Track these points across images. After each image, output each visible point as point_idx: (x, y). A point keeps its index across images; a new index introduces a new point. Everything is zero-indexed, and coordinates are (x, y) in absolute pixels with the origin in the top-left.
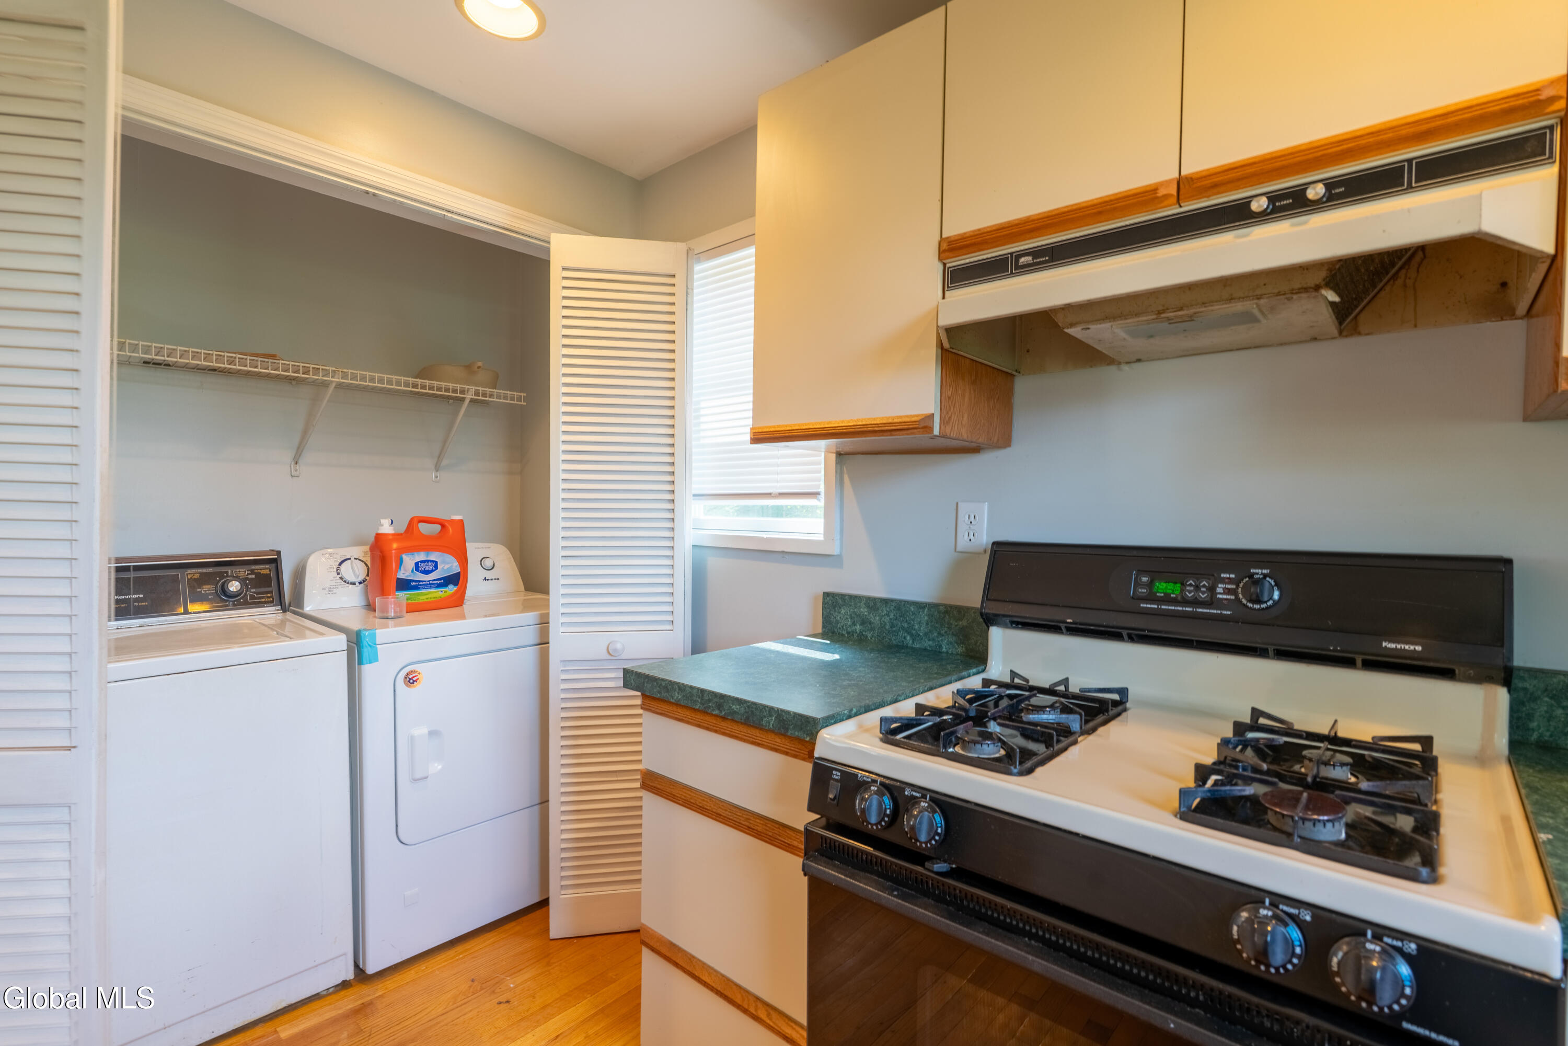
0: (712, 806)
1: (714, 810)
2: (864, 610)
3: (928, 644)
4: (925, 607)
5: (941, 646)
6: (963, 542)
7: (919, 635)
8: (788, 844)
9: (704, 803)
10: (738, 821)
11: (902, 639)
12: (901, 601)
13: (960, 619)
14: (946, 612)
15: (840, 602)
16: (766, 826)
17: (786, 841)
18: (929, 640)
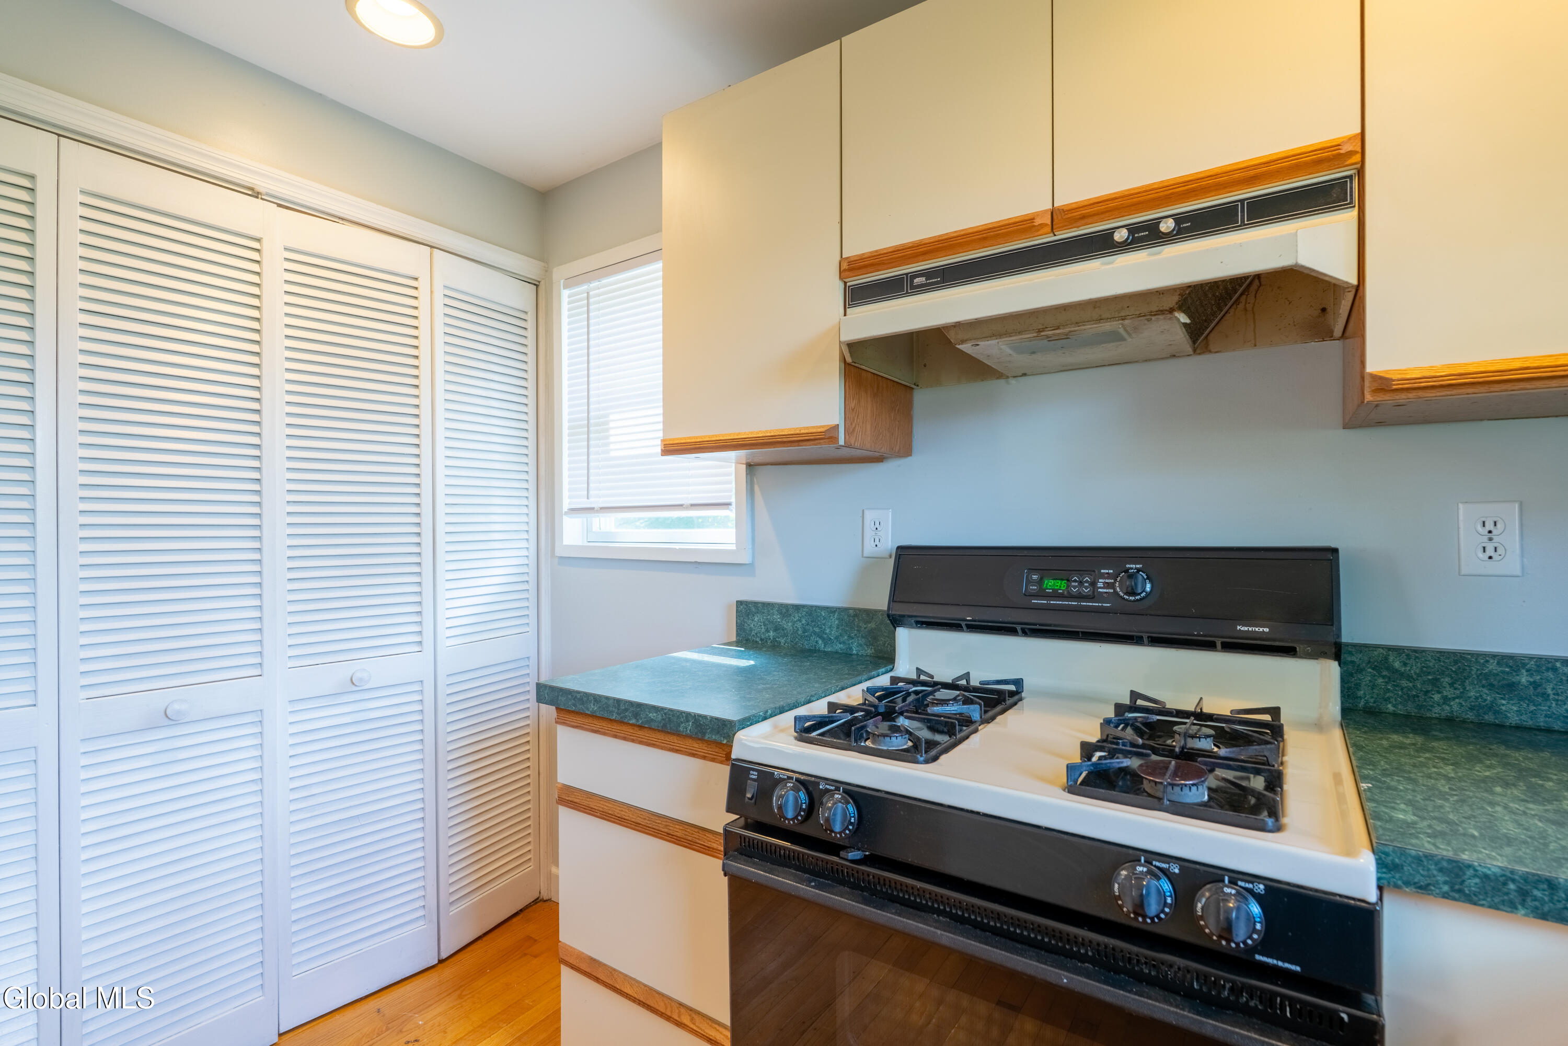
0: (631, 816)
1: (633, 820)
2: (777, 617)
3: (839, 647)
4: (835, 611)
5: (851, 649)
6: (870, 548)
7: (831, 639)
8: (708, 847)
9: (623, 813)
10: (657, 828)
11: (814, 644)
12: (812, 606)
13: (870, 622)
14: (856, 615)
15: (754, 610)
16: (686, 831)
17: (705, 844)
18: (840, 643)
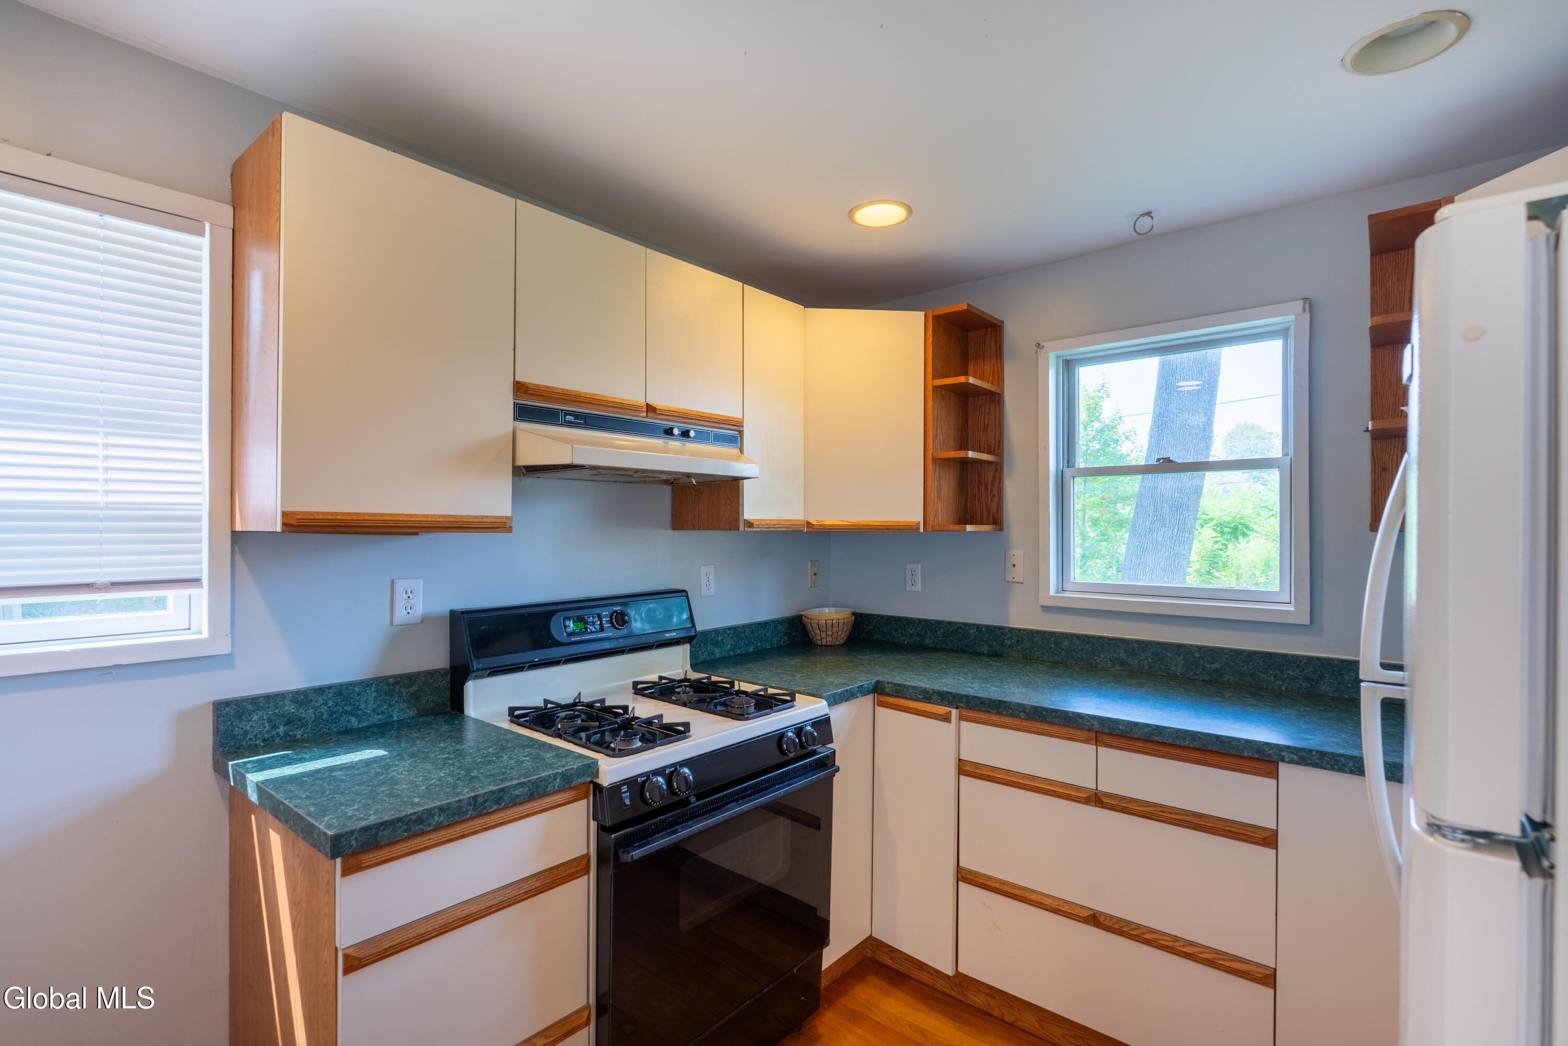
0: (477, 907)
1: (484, 907)
2: (290, 708)
3: (376, 719)
4: (372, 684)
5: (391, 716)
6: (401, 616)
7: (367, 713)
9: (466, 911)
10: (514, 895)
11: (345, 724)
12: (341, 685)
13: (411, 686)
14: (397, 683)
15: (250, 707)
18: (378, 714)
